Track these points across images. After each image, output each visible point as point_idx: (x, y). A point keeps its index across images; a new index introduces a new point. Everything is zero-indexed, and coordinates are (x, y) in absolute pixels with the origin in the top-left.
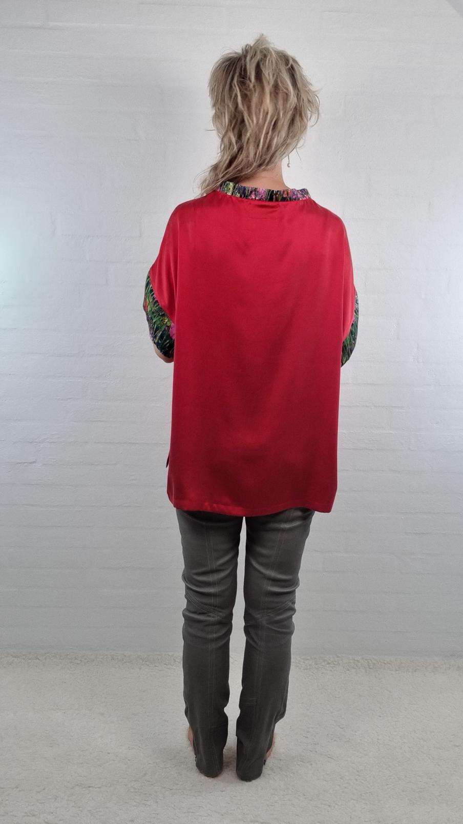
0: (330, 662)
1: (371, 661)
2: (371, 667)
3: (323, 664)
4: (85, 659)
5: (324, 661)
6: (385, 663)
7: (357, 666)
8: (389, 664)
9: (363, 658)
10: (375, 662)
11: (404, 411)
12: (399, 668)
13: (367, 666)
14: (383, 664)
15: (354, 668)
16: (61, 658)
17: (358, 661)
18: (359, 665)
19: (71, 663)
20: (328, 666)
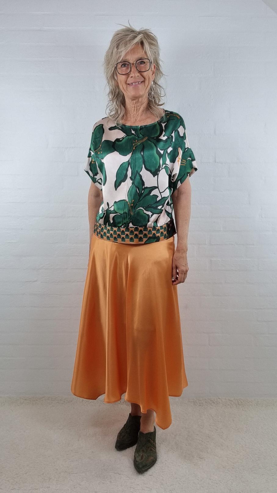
0: (214, 402)
1: (240, 401)
2: (240, 404)
3: (210, 402)
4: (67, 401)
5: (211, 401)
6: (248, 402)
7: (231, 404)
8: (251, 402)
9: (234, 399)
10: (242, 401)
11: (254, 247)
12: (257, 405)
13: (237, 404)
14: (247, 403)
15: (229, 405)
16: (53, 400)
17: (232, 401)
18: (233, 403)
19: (58, 403)
20: (213, 403)
